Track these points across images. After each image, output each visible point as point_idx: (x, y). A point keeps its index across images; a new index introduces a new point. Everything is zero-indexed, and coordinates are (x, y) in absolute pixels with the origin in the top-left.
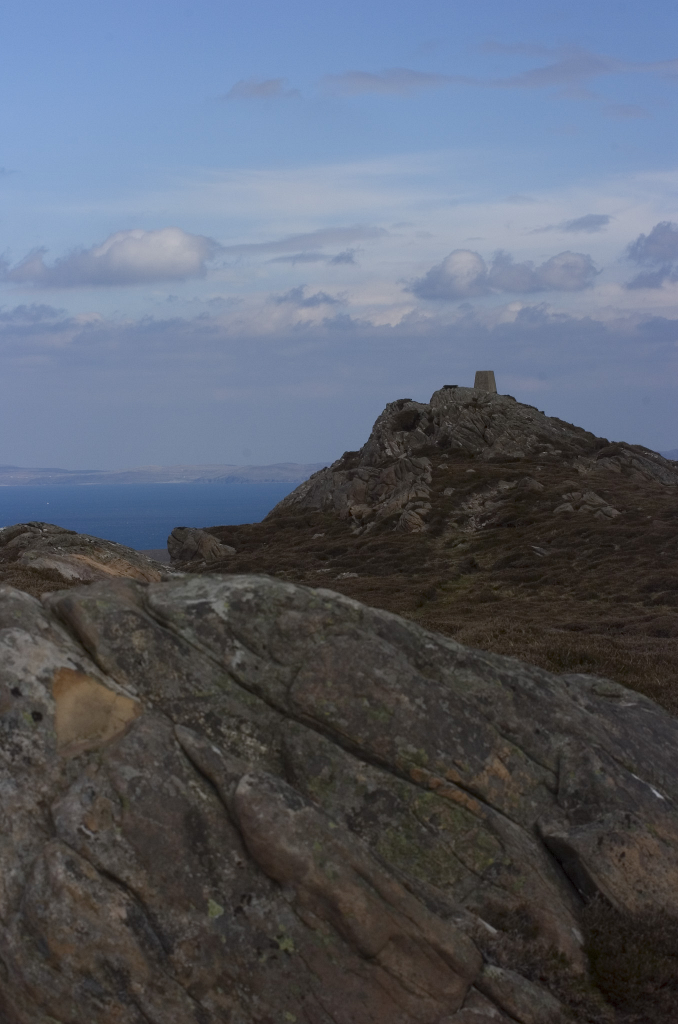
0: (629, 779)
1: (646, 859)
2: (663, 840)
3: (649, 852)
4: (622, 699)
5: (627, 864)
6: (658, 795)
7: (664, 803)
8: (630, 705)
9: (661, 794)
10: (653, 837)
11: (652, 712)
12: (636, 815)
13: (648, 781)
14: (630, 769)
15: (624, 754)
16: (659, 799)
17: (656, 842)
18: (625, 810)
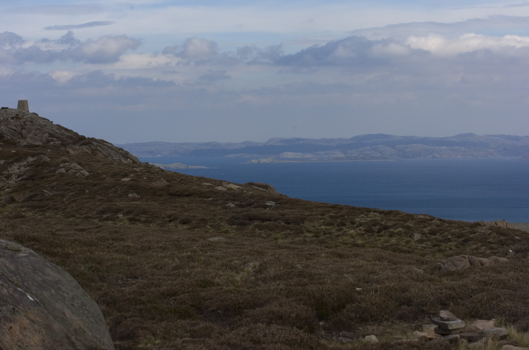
0: (15, 290)
1: (23, 330)
2: (32, 321)
3: (24, 326)
4: (21, 252)
5: (13, 332)
6: (31, 298)
7: (33, 302)
8: (24, 255)
9: (33, 298)
10: (27, 319)
11: (35, 258)
12: (18, 308)
13: (27, 291)
14: (17, 285)
15: (14, 278)
16: (31, 301)
17: (28, 321)
18: (13, 305)
